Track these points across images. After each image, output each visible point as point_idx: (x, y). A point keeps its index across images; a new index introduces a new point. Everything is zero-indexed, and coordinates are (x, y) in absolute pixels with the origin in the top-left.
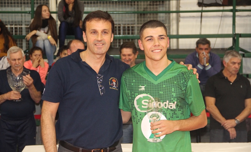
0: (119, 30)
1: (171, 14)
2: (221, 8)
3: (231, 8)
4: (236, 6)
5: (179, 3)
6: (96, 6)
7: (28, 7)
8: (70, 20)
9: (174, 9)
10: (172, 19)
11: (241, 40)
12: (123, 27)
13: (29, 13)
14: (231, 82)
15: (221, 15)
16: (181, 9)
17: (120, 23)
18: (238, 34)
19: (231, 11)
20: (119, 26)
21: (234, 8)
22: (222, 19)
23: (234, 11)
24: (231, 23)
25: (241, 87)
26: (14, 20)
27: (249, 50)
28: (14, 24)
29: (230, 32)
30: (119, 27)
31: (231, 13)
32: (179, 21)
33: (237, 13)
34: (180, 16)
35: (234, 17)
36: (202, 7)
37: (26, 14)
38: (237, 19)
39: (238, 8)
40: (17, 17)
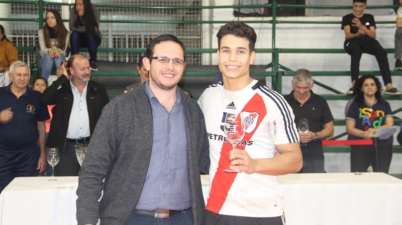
0: (140, 43)
1: (203, 24)
2: (260, 19)
3: (271, 19)
4: (277, 17)
5: (213, 12)
6: (116, 13)
7: (36, 14)
8: (82, 29)
9: (207, 19)
10: (205, 31)
11: (281, 56)
12: (144, 39)
13: (37, 21)
14: (301, 104)
15: (259, 27)
16: (215, 19)
17: (141, 34)
18: (278, 49)
19: (270, 22)
20: (140, 37)
21: (274, 19)
22: (261, 30)
23: (274, 23)
24: (271, 36)
25: (314, 109)
26: (20, 29)
27: (290, 68)
28: (23, 33)
29: (270, 47)
30: (140, 39)
31: (271, 25)
32: (213, 33)
33: (277, 25)
34: (213, 27)
35: (274, 29)
36: (239, 17)
37: (34, 22)
38: (277, 31)
39: (279, 19)
40: (23, 25)
